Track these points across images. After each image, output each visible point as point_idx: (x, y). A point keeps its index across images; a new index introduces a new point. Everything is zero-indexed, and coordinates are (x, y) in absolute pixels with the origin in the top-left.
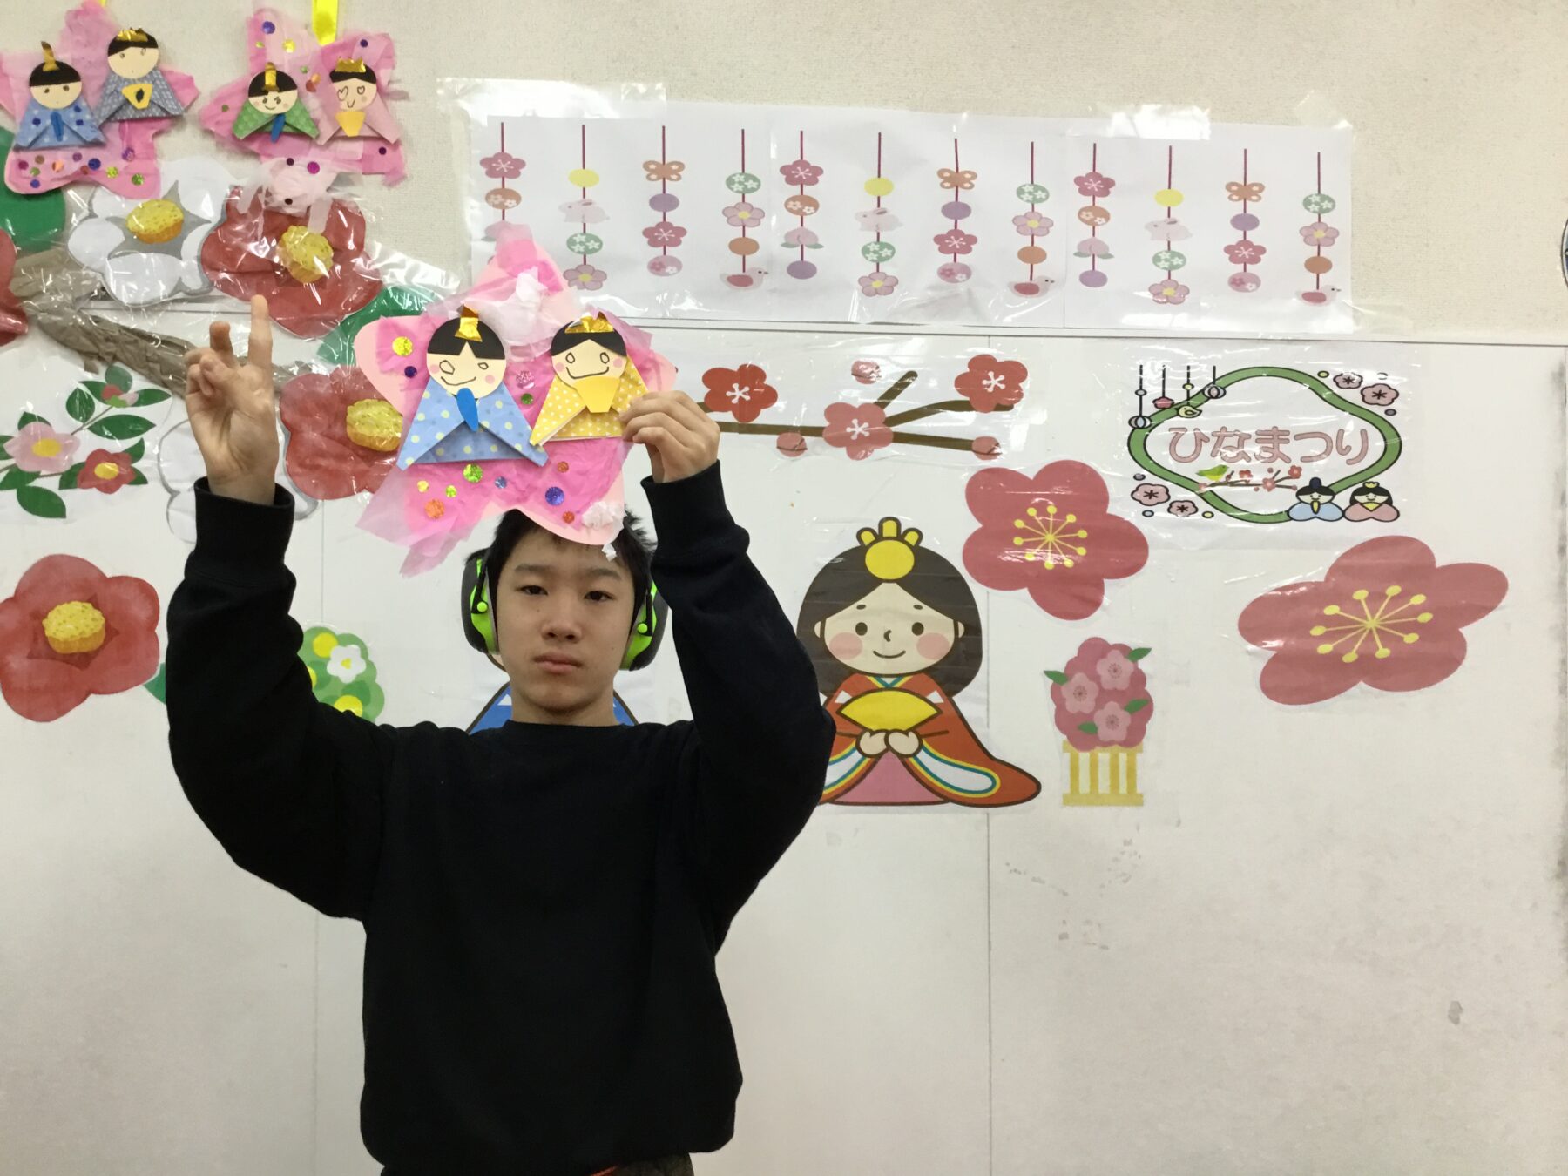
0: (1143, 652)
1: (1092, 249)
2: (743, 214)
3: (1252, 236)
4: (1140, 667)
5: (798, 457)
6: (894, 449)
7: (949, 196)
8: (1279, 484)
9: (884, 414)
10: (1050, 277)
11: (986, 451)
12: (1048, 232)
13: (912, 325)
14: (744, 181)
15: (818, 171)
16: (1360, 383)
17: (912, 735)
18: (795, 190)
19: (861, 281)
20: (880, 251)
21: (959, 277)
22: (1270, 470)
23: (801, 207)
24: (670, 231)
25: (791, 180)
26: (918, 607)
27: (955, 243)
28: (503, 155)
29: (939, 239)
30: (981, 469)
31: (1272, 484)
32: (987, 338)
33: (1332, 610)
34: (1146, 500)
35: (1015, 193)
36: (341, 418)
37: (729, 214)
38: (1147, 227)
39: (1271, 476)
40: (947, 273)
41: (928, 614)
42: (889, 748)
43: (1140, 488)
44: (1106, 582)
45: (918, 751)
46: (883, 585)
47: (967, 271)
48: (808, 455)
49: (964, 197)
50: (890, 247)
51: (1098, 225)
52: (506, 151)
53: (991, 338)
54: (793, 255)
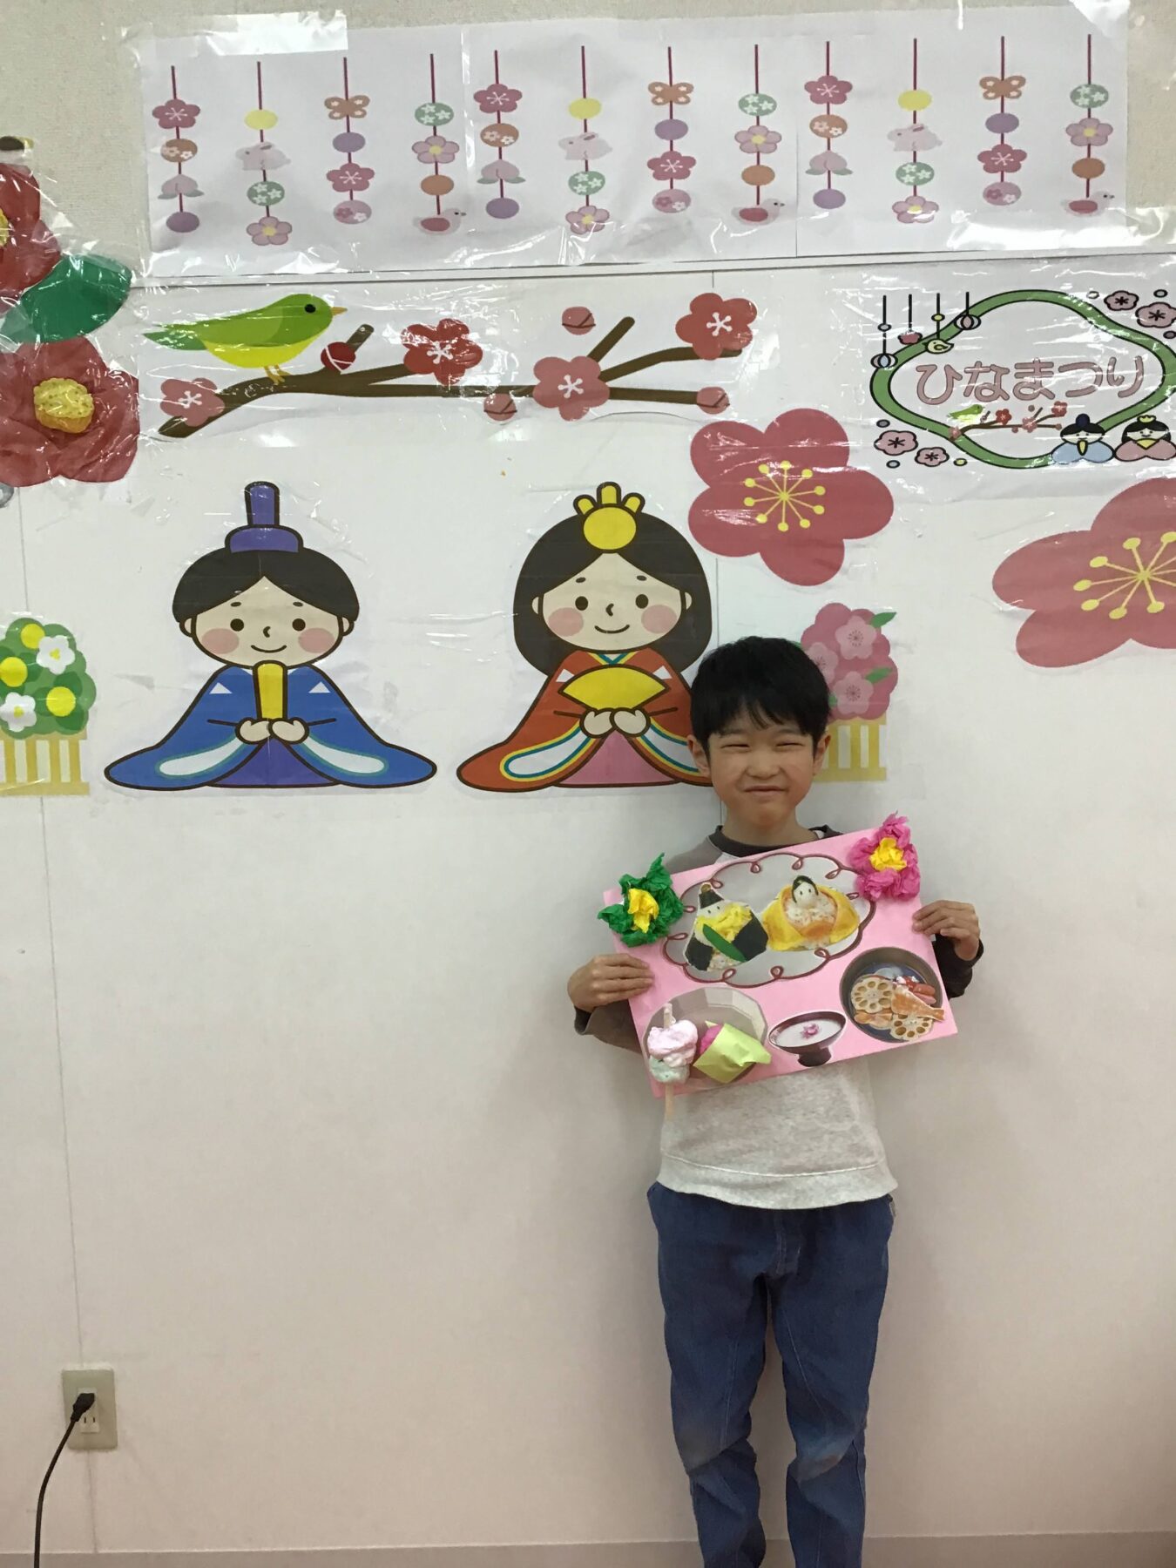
0: (887, 617)
1: (828, 164)
2: (437, 149)
3: (1010, 139)
4: (883, 633)
5: (509, 420)
6: (613, 405)
7: (662, 113)
8: (1040, 423)
9: (599, 367)
10: (781, 200)
11: (712, 404)
12: (776, 148)
13: (628, 264)
14: (436, 113)
15: (516, 95)
16: (1135, 304)
17: (638, 712)
18: (492, 118)
19: (569, 216)
20: (586, 182)
21: (676, 206)
22: (1031, 408)
23: (498, 137)
24: (357, 173)
25: (486, 108)
26: (641, 578)
27: (672, 167)
28: (176, 103)
29: (653, 164)
30: (709, 423)
31: (1032, 425)
32: (711, 274)
33: (1099, 562)
34: (891, 449)
35: (737, 104)
36: (28, 400)
37: (420, 150)
38: (890, 137)
39: (1032, 414)
40: (663, 202)
41: (653, 586)
42: (615, 727)
43: (884, 436)
44: (847, 542)
45: (645, 731)
46: (603, 555)
47: (686, 198)
48: (519, 419)
49: (680, 113)
50: (600, 176)
51: (833, 136)
52: (179, 97)
53: (715, 274)
54: (492, 191)
